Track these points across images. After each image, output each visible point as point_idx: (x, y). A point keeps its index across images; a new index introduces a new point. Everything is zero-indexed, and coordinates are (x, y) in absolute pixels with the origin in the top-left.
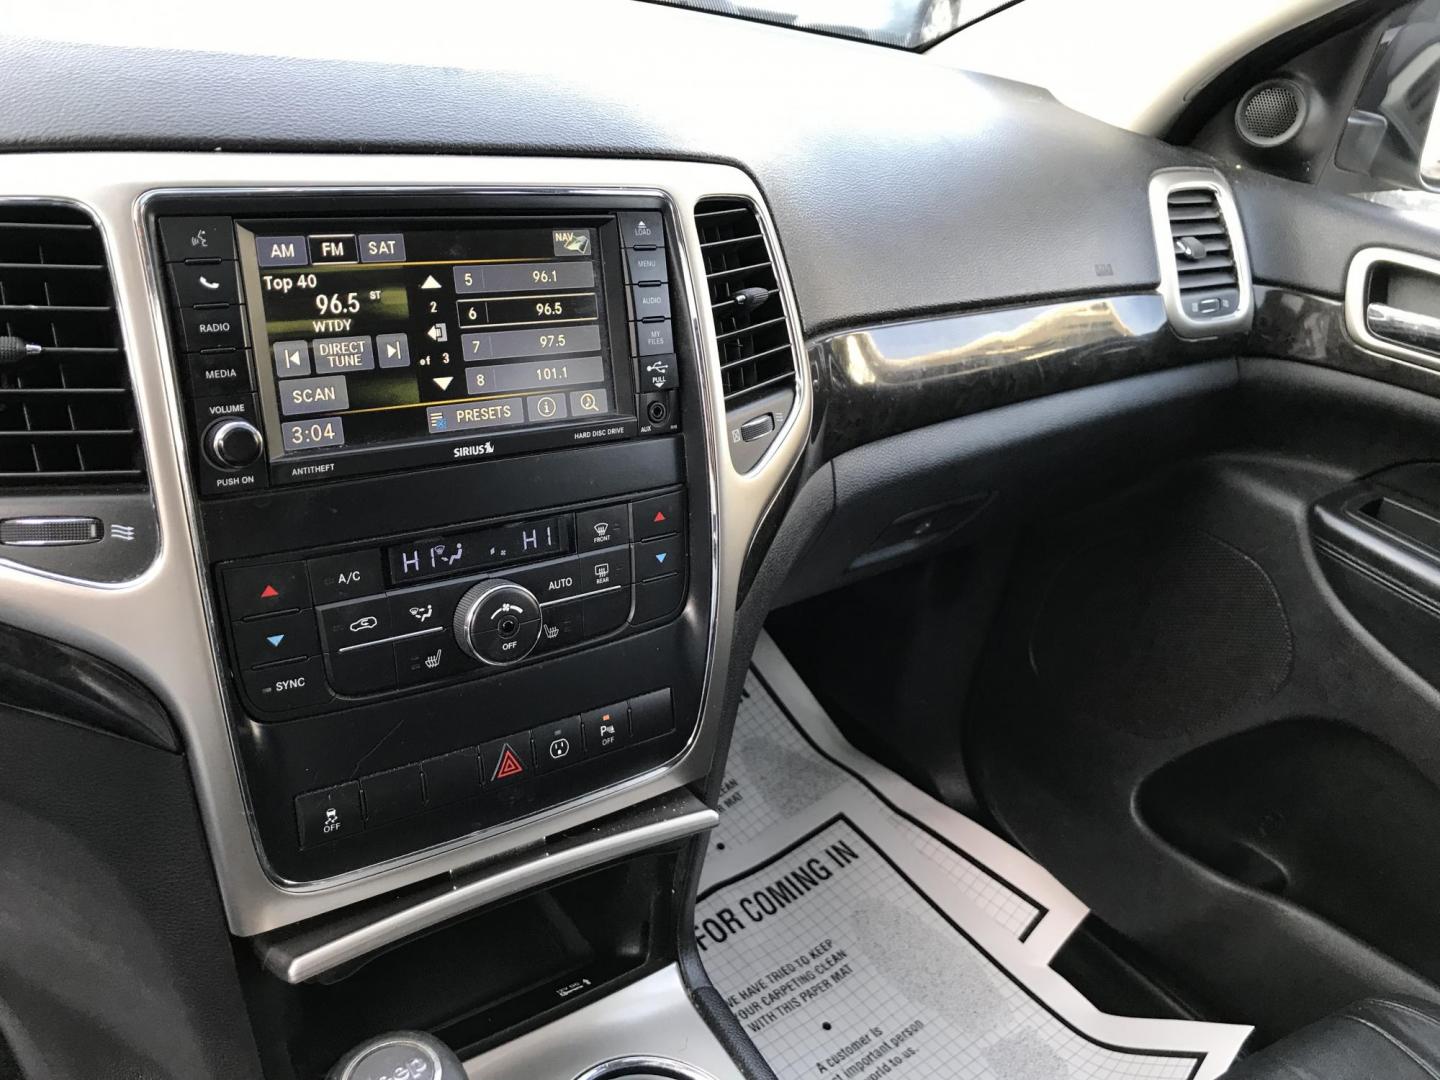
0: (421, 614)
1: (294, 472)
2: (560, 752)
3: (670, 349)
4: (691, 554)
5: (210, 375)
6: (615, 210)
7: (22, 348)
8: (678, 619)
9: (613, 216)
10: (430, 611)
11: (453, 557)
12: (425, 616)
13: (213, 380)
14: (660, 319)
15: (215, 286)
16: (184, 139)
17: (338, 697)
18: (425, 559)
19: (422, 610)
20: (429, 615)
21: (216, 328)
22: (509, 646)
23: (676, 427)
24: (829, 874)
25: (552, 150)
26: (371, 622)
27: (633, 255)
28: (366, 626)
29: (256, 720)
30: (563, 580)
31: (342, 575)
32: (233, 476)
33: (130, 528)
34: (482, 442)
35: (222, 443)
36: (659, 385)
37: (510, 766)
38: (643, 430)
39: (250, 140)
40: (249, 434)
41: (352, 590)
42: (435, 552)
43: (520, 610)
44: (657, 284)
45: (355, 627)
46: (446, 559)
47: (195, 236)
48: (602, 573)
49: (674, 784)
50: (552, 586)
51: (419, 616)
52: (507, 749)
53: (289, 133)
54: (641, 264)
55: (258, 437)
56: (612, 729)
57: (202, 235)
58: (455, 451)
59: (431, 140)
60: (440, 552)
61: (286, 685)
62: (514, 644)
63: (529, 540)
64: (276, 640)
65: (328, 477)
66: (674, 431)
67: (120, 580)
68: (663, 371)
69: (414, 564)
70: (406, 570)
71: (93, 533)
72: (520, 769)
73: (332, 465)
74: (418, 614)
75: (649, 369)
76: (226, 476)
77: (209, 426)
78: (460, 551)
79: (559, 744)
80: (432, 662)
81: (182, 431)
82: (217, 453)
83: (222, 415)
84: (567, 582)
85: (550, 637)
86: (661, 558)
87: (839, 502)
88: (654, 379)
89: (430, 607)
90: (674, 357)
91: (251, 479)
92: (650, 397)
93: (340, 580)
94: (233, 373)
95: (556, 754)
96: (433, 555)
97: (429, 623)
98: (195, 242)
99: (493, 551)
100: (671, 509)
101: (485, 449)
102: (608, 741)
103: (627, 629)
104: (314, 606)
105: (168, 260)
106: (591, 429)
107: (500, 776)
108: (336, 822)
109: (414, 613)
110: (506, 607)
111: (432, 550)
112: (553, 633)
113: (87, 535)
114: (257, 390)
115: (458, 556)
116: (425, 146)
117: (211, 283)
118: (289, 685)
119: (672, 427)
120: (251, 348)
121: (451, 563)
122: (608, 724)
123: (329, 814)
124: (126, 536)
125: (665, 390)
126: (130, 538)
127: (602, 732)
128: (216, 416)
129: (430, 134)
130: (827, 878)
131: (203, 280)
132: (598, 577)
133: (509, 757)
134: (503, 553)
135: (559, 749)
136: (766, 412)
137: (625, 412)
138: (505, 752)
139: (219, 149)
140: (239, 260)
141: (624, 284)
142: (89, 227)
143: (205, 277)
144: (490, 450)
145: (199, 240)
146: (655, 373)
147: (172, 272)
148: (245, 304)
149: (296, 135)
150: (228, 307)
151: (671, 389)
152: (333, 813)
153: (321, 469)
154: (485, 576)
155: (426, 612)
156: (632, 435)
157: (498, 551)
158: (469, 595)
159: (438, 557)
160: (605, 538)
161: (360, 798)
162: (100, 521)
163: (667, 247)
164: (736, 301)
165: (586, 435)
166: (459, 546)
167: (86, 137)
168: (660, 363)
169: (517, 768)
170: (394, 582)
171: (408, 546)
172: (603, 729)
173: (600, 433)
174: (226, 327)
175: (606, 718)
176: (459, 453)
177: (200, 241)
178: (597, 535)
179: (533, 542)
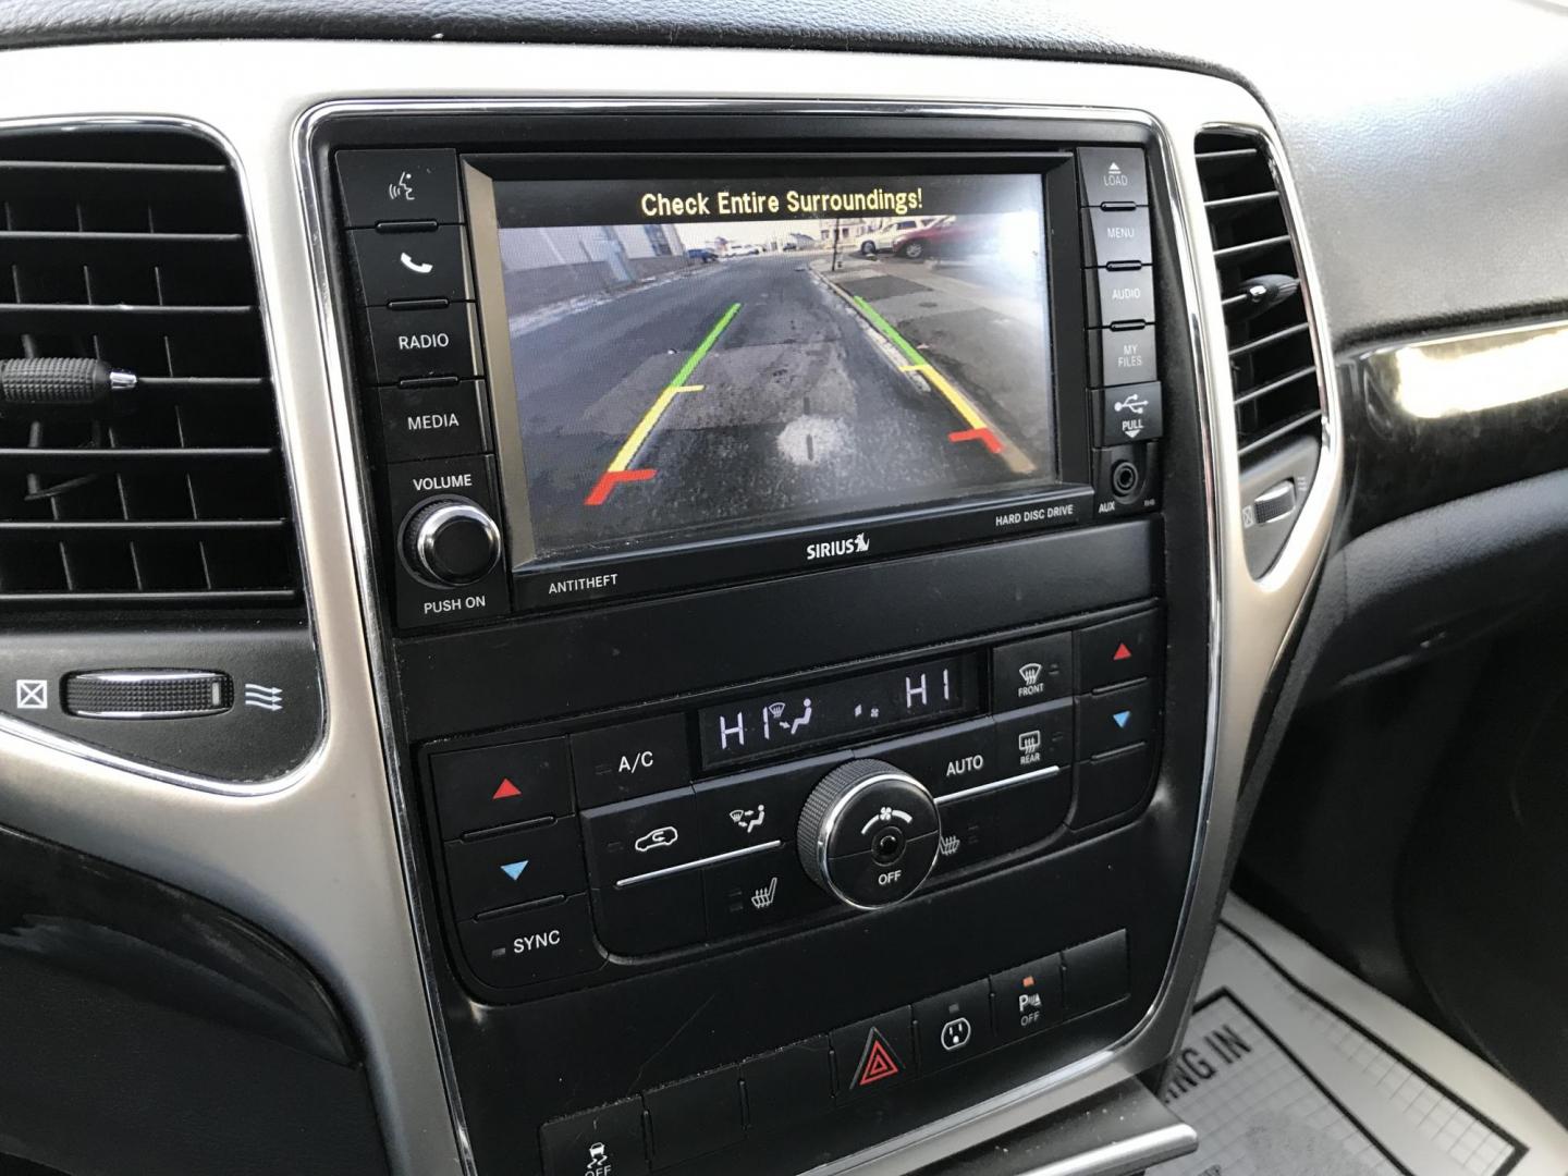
0: (747, 820)
1: (552, 589)
2: (956, 1039)
3: (1152, 373)
4: (1168, 712)
5: (413, 424)
6: (1072, 145)
7: (103, 379)
8: (1144, 815)
9: (1071, 155)
10: (762, 815)
11: (798, 722)
12: (753, 823)
13: (420, 432)
14: (1138, 324)
15: (426, 268)
16: (381, 17)
17: (613, 959)
18: (753, 724)
19: (750, 813)
20: (759, 821)
21: (426, 342)
22: (888, 878)
23: (1152, 502)
24: (1212, 1072)
25: (975, 45)
26: (668, 836)
27: (1098, 217)
28: (660, 842)
29: (478, 1000)
30: (969, 759)
31: (624, 759)
32: (452, 596)
33: (275, 691)
34: (851, 534)
35: (431, 541)
36: (1132, 434)
37: (879, 1066)
38: (1103, 509)
39: (489, 21)
40: (477, 526)
41: (641, 783)
42: (771, 716)
43: (908, 818)
44: (1134, 266)
45: (642, 845)
46: (785, 725)
47: (396, 184)
48: (1030, 746)
49: (1121, 1074)
50: (952, 769)
51: (744, 824)
52: (875, 1037)
53: (554, 9)
54: (1113, 233)
55: (493, 530)
56: (1038, 999)
57: (405, 181)
58: (809, 550)
59: (784, 24)
60: (777, 713)
61: (529, 943)
62: (897, 874)
63: (916, 691)
64: (515, 870)
65: (608, 596)
66: (1150, 510)
67: (258, 779)
68: (1140, 411)
69: (737, 734)
70: (724, 745)
71: (216, 699)
72: (895, 1070)
73: (614, 576)
74: (742, 820)
75: (1118, 407)
76: (437, 597)
77: (412, 512)
78: (808, 712)
79: (955, 1027)
80: (762, 899)
81: (364, 521)
82: (423, 559)
83: (434, 492)
84: (975, 762)
85: (946, 853)
86: (1121, 719)
87: (1352, 611)
88: (1125, 424)
89: (761, 808)
90: (1157, 388)
91: (480, 601)
92: (1116, 453)
93: (622, 767)
94: (454, 420)
95: (949, 1041)
96: (766, 719)
97: (759, 835)
98: (393, 193)
99: (858, 711)
100: (1140, 640)
101: (856, 546)
102: (1028, 1019)
103: (1065, 834)
104: (578, 810)
105: (349, 223)
106: (1021, 510)
107: (863, 1082)
108: (605, 1164)
109: (736, 818)
110: (886, 814)
111: (765, 710)
112: (950, 846)
113: (207, 703)
114: (495, 451)
115: (806, 720)
116: (775, 34)
117: (420, 264)
118: (534, 943)
119: (1147, 503)
120: (485, 377)
121: (793, 732)
122: (1030, 992)
123: (593, 1152)
124: (270, 703)
125: (1139, 445)
126: (275, 708)
127: (1022, 1004)
128: (424, 494)
129: (782, 15)
130: (1208, 1077)
131: (406, 259)
132: (1023, 753)
133: (878, 1052)
134: (875, 713)
135: (955, 1035)
136: (1286, 476)
137: (1072, 479)
138: (873, 1043)
139: (439, 36)
140: (467, 224)
141: (1084, 268)
142: (220, 168)
143: (407, 253)
144: (863, 546)
145: (401, 189)
146: (1128, 415)
147: (353, 244)
148: (476, 301)
149: (567, 13)
150: (446, 306)
151: (1150, 441)
152: (600, 1150)
153: (596, 582)
154: (847, 754)
155: (756, 816)
156: (1087, 516)
157: (866, 711)
158: (824, 787)
159: (773, 722)
160: (1037, 689)
161: (643, 1125)
162: (228, 676)
163: (1151, 206)
164: (1250, 295)
165: (1014, 519)
166: (807, 702)
167: (220, 14)
168: (1135, 397)
169: (890, 1068)
170: (707, 767)
171: (728, 706)
172: (1024, 1001)
173: (1037, 515)
174: (443, 340)
175: (1028, 981)
176: (815, 552)
177: (403, 191)
178: (1023, 684)
179: (920, 694)
